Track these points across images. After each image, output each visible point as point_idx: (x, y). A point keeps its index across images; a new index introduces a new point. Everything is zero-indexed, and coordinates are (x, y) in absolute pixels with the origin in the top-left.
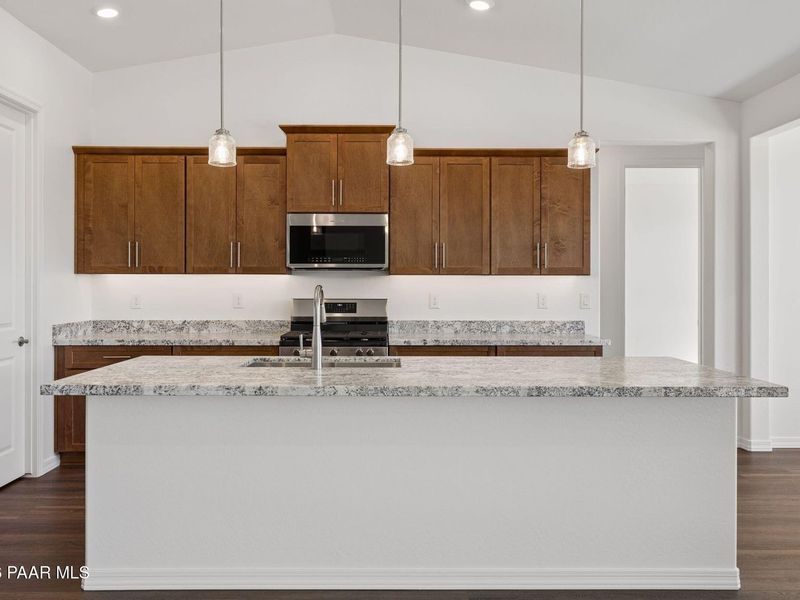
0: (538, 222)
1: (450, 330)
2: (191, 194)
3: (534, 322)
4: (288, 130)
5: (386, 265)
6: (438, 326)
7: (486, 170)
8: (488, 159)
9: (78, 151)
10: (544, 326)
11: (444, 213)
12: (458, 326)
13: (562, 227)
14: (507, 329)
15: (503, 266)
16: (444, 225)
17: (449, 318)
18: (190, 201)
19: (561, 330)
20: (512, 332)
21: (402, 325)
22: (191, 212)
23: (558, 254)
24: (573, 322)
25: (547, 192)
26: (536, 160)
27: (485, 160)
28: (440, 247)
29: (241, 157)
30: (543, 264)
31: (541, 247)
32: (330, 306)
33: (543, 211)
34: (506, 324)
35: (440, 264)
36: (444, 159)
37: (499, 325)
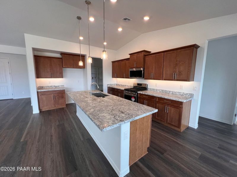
0: (175, 68)
3: (178, 92)
4: (130, 54)
7: (163, 56)
9: (112, 62)
10: (181, 93)
11: (154, 67)
12: (160, 91)
13: (182, 68)
14: (171, 93)
16: (154, 69)
17: (159, 89)
18: (121, 68)
19: (186, 95)
23: (180, 75)
24: (190, 94)
25: (178, 59)
26: (176, 51)
27: (163, 54)
28: (152, 74)
29: (126, 60)
30: (174, 78)
31: (175, 74)
32: (138, 84)
33: (177, 64)
34: (171, 92)
35: (152, 78)
36: (154, 55)
37: (170, 92)
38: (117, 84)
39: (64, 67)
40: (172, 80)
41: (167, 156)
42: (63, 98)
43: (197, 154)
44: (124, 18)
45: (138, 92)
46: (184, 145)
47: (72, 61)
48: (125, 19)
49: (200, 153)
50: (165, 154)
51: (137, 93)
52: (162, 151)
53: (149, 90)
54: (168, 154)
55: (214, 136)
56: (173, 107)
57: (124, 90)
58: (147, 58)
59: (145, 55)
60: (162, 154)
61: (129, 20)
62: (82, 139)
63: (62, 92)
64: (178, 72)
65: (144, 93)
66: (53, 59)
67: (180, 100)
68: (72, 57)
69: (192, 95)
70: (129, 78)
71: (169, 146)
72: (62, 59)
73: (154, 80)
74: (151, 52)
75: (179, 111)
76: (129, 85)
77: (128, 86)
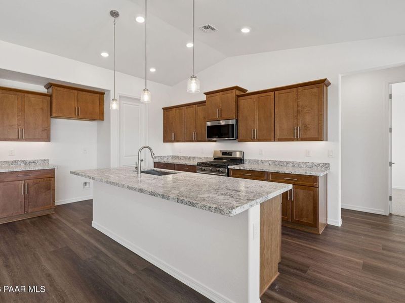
0: (296, 118)
1: (267, 164)
2: (185, 118)
3: (303, 163)
4: (207, 94)
5: (235, 138)
6: (262, 162)
7: (273, 97)
8: (274, 92)
9: (164, 109)
10: (308, 164)
11: (257, 117)
12: (270, 162)
13: (308, 119)
14: (291, 165)
15: (280, 138)
16: (257, 122)
17: (267, 159)
18: (185, 120)
19: (317, 167)
20: (293, 166)
21: (250, 161)
22: (185, 123)
23: (306, 131)
24: (323, 164)
25: (300, 103)
26: (295, 90)
27: (272, 93)
28: (254, 131)
29: (196, 105)
30: (297, 136)
31: (297, 129)
32: (224, 153)
33: (298, 112)
34: (291, 162)
35: (254, 138)
36: (257, 96)
37: (288, 163)
38: (173, 157)
39: (54, 115)
40: (292, 140)
41: (314, 273)
42: (48, 190)
43: (357, 263)
44: (204, 26)
45: (230, 167)
46: (332, 253)
47: (76, 103)
48: (206, 28)
49: (362, 261)
50: (308, 271)
51: (228, 169)
52: (303, 268)
53: (247, 163)
54: (314, 271)
55: (371, 234)
56: (301, 189)
57: (197, 165)
58: (242, 102)
59: (238, 96)
60: (305, 272)
61: (213, 29)
62: (133, 272)
63: (48, 176)
64: (303, 124)
65: (242, 168)
66: (30, 95)
67: (314, 174)
68: (76, 94)
69: (327, 166)
70: (205, 141)
71: (309, 258)
72: (51, 96)
73: (258, 141)
74: (247, 91)
75: (314, 194)
76: (202, 156)
77: (200, 158)
